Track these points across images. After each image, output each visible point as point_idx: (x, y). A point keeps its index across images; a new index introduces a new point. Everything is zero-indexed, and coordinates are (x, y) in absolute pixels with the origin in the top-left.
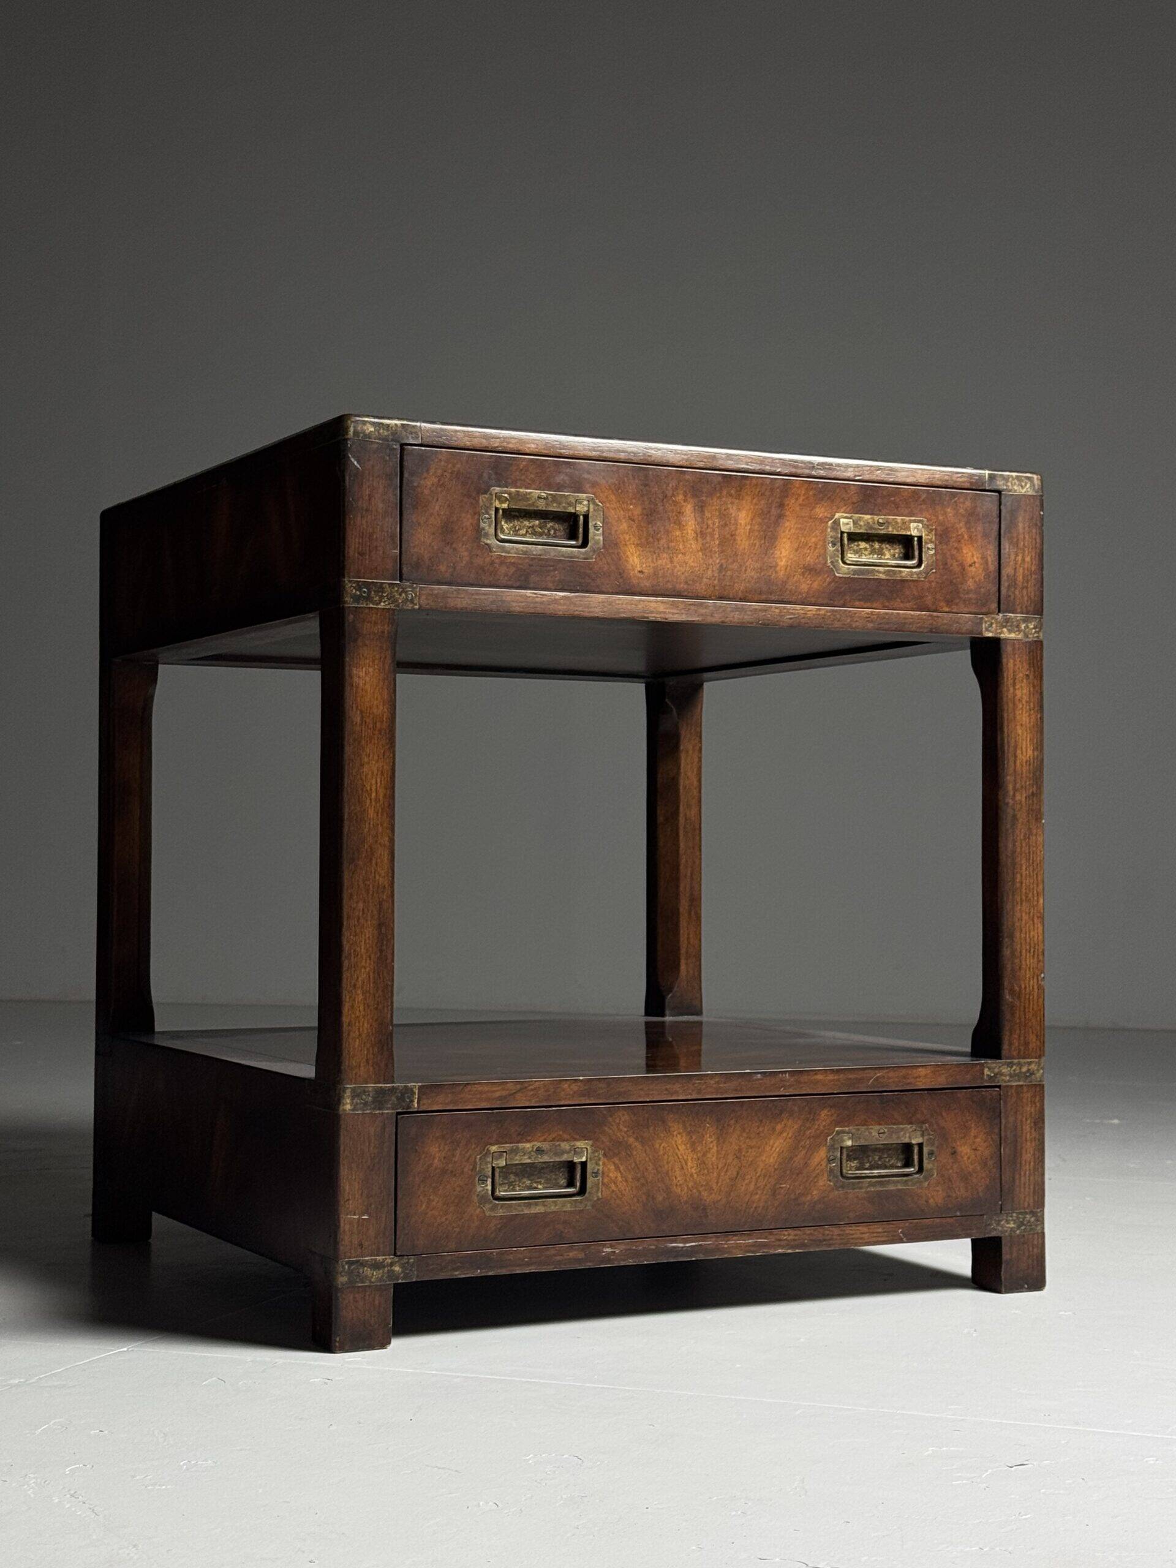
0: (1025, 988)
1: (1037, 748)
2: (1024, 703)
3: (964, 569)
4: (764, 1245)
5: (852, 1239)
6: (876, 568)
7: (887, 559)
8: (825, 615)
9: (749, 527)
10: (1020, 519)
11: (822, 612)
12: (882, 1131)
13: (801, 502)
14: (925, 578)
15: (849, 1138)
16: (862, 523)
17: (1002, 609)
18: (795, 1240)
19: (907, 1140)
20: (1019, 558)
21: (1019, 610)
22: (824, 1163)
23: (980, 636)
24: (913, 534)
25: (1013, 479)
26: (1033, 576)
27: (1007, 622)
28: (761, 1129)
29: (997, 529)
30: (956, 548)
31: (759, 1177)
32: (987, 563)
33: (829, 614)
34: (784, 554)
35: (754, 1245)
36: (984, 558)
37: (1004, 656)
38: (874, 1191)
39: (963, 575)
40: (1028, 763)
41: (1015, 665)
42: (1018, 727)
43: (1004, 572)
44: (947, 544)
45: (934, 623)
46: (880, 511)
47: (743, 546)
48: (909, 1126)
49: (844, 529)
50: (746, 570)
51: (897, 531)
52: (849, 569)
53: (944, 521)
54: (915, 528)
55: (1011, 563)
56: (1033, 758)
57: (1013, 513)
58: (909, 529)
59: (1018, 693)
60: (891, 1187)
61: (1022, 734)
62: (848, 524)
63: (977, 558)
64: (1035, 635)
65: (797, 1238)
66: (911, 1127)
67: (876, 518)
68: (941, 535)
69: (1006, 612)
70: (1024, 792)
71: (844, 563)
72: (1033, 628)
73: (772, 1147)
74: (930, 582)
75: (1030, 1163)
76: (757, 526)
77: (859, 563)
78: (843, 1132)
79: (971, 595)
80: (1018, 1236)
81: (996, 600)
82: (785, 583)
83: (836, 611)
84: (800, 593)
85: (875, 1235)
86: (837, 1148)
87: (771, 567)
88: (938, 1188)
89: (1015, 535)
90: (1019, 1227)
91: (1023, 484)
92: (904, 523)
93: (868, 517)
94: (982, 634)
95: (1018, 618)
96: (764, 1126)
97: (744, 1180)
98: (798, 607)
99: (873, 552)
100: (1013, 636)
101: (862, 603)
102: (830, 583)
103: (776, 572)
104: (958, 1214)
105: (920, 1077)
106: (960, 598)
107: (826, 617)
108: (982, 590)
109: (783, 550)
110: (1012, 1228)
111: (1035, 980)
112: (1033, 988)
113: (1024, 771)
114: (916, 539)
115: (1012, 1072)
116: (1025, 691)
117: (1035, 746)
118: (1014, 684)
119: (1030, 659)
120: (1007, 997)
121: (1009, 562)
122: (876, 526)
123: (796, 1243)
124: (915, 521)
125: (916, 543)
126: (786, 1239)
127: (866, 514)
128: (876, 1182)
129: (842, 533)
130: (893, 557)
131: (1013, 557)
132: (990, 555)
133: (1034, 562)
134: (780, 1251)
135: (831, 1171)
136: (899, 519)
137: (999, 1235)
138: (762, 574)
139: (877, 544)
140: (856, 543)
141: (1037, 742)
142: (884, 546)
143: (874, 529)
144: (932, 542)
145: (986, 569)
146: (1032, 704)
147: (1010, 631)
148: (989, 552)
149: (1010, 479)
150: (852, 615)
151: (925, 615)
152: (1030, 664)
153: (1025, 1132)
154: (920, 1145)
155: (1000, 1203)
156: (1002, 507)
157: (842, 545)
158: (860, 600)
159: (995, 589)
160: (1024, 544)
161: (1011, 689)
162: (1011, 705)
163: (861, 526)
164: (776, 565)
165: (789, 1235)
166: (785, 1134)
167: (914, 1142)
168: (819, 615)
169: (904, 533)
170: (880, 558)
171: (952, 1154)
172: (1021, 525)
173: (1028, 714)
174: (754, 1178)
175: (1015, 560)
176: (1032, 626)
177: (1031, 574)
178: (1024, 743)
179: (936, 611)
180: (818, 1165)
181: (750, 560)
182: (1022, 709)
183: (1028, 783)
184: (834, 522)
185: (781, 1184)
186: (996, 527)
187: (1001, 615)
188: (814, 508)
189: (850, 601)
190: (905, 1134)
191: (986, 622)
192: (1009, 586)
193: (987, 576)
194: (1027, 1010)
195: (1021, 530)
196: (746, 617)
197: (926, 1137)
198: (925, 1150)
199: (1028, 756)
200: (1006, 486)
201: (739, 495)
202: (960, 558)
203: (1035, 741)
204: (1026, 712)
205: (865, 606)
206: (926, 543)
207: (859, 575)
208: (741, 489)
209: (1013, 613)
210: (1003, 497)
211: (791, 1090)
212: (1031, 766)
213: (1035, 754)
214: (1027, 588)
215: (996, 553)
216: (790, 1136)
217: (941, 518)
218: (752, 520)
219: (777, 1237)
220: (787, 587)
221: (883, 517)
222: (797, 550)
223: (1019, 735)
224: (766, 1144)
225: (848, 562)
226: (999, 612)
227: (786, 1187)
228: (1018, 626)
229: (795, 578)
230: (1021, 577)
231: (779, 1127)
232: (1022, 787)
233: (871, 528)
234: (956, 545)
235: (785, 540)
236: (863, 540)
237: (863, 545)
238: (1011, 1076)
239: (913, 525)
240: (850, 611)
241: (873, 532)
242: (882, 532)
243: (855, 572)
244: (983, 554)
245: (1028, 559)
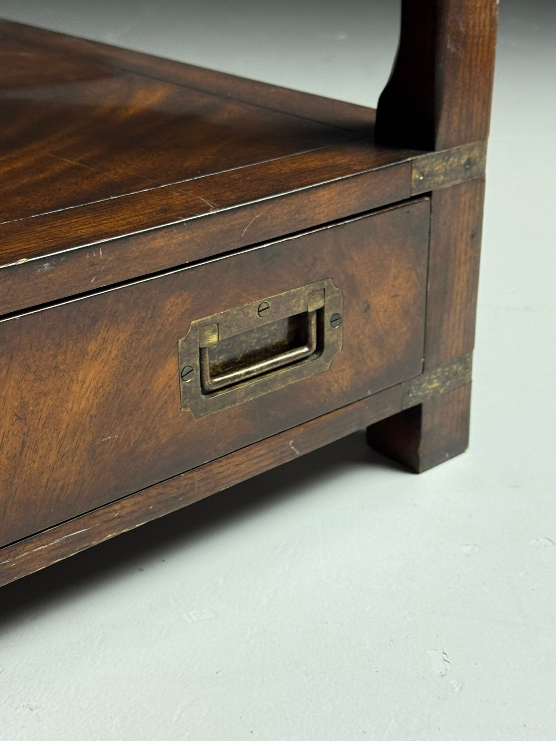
0: (474, 26)
4: (80, 538)
5: (224, 478)
12: (264, 306)
15: (214, 332)
18: (134, 512)
19: (301, 310)
22: (174, 383)
28: (60, 358)
31: (65, 436)
35: (62, 546)
38: (254, 400)
48: (303, 288)
60: (279, 387)
65: (136, 508)
66: (307, 289)
73: (83, 382)
75: (462, 294)
78: (205, 324)
80: (443, 395)
85: (256, 461)
86: (194, 353)
88: (344, 367)
90: (443, 383)
96: (65, 353)
97: (36, 451)
104: (369, 393)
105: (320, 205)
110: (435, 388)
111: (488, 12)
112: (484, 26)
115: (448, 167)
120: (449, 46)
123: (136, 515)
126: (119, 517)
128: (256, 386)
134: (110, 536)
135: (187, 390)
137: (420, 401)
153: (458, 253)
154: (320, 312)
155: (423, 360)
165: (123, 508)
166: (105, 355)
167: (310, 310)
171: (365, 311)
174: (54, 444)
180: (164, 388)
185: (104, 437)
190: (299, 301)
194: (474, 63)
197: (328, 298)
198: (327, 317)
211: (110, 277)
216: (113, 355)
219: (105, 518)
224: (72, 380)
227: (114, 438)
231: (92, 347)
238: (446, 174)
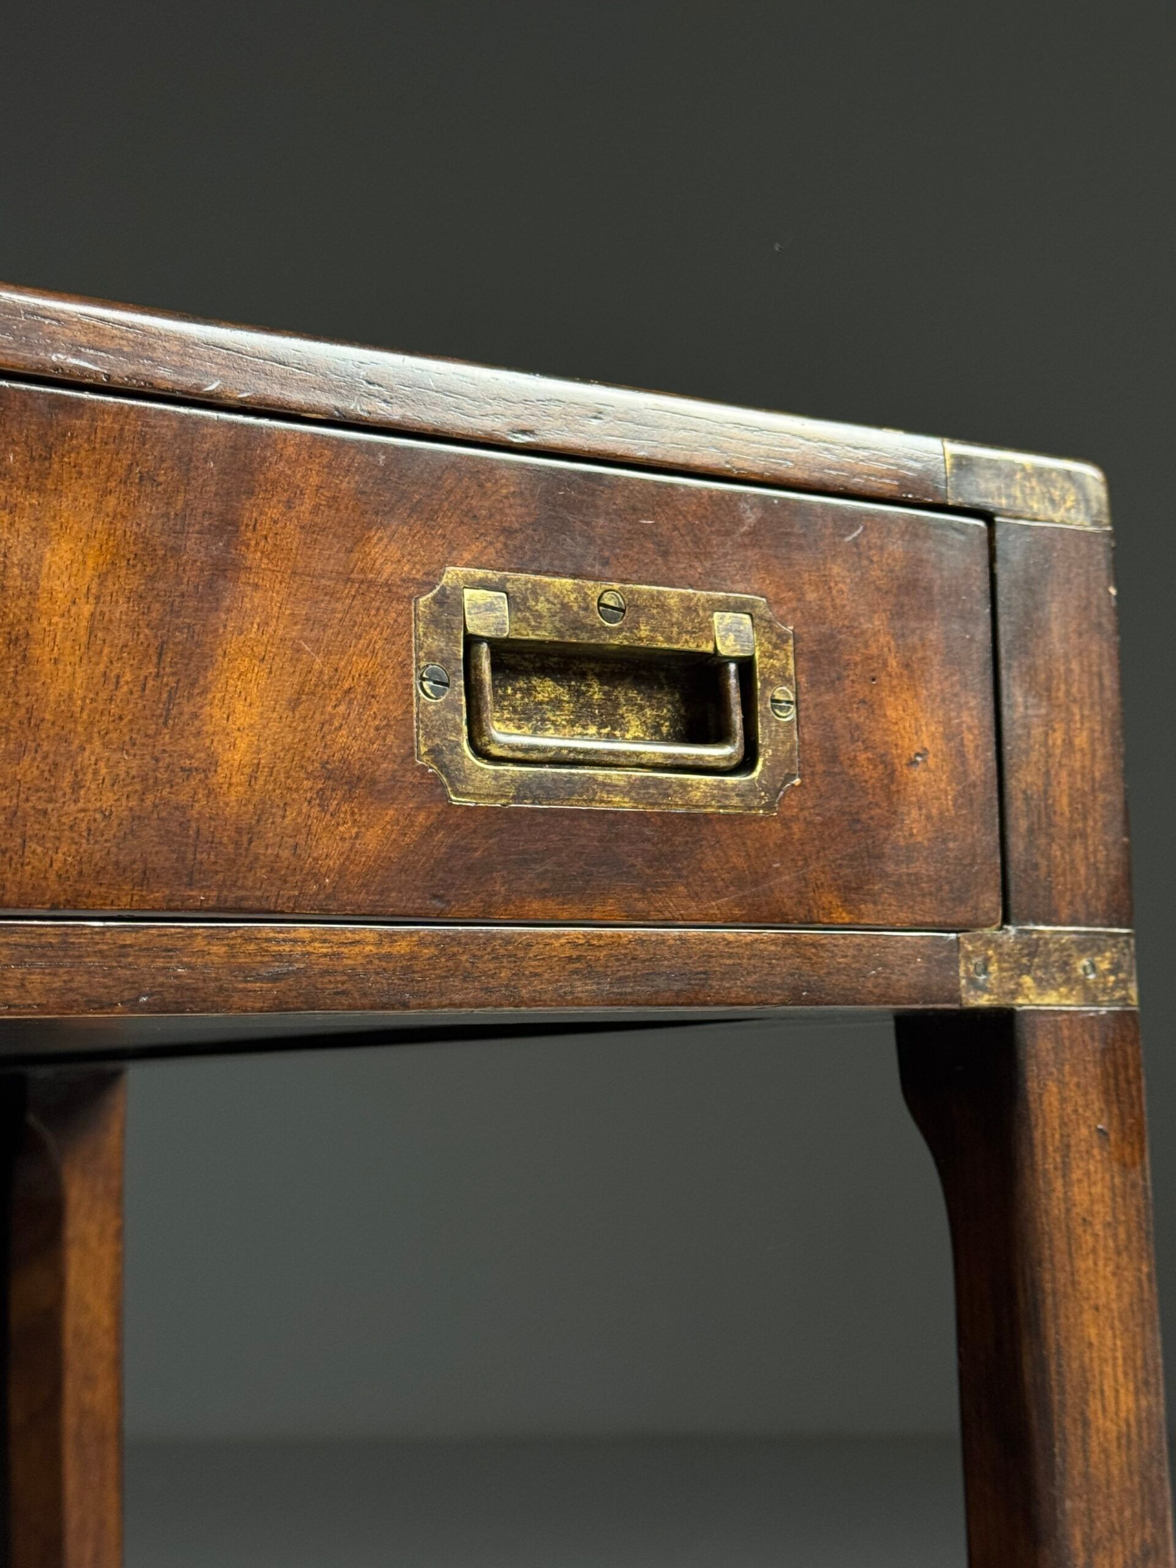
1: (1146, 1383)
2: (1098, 1228)
3: (891, 775)
6: (600, 773)
7: (636, 740)
8: (413, 957)
9: (87, 609)
10: (1054, 607)
11: (402, 947)
13: (307, 518)
14: (769, 807)
16: (542, 606)
17: (1014, 910)
20: (1058, 737)
21: (1065, 913)
23: (955, 1006)
24: (723, 651)
25: (1027, 476)
26: (1101, 797)
27: (1032, 955)
29: (988, 643)
30: (863, 702)
32: (961, 754)
33: (427, 952)
34: (242, 721)
36: (951, 735)
37: (1032, 1069)
39: (889, 797)
40: (1124, 1441)
41: (1063, 1100)
42: (1088, 1316)
43: (1013, 784)
44: (831, 686)
45: (806, 968)
46: (606, 563)
47: (61, 687)
49: (476, 625)
50: (77, 786)
51: (669, 639)
52: (497, 777)
53: (822, 608)
54: (728, 630)
55: (1034, 756)
56: (1139, 1422)
57: (1030, 585)
58: (705, 629)
59: (1079, 1195)
61: (1101, 1336)
62: (490, 608)
63: (933, 738)
64: (1118, 994)
67: (593, 589)
68: (814, 658)
69: (1025, 921)
70: (1119, 1548)
71: (481, 753)
72: (1112, 972)
74: (786, 823)
76: (123, 607)
77: (534, 756)
79: (920, 867)
81: (996, 881)
82: (246, 834)
83: (454, 939)
84: (316, 877)
87: (188, 771)
89: (1040, 662)
91: (1057, 494)
92: (690, 609)
93: (568, 583)
94: (959, 1000)
95: (1065, 939)
98: (303, 930)
99: (582, 715)
100: (1051, 1000)
101: (551, 905)
102: (429, 832)
103: (210, 793)
106: (883, 875)
107: (418, 965)
108: (951, 845)
109: (240, 706)
113: (1115, 1472)
114: (732, 667)
116: (1097, 1190)
117: (1141, 1375)
118: (1065, 1169)
119: (1105, 1074)
121: (1027, 752)
122: (598, 620)
124: (726, 606)
125: (733, 682)
127: (557, 574)
129: (471, 641)
130: (655, 734)
131: (1037, 732)
132: (969, 729)
133: (1100, 753)
136: (673, 594)
138: (150, 799)
139: (596, 687)
140: (521, 684)
141: (1145, 1364)
142: (620, 694)
143: (583, 627)
144: (787, 681)
145: (960, 775)
146: (1121, 1231)
147: (1042, 985)
148: (966, 717)
149: (1018, 476)
150: (515, 952)
151: (774, 942)
152: (1106, 1092)
156: (999, 567)
157: (472, 690)
158: (543, 894)
159: (993, 839)
160: (1068, 693)
161: (1059, 1184)
162: (1060, 1242)
163: (539, 616)
164: (213, 762)
168: (388, 956)
169: (692, 646)
170: (610, 737)
172: (1056, 628)
173: (1110, 1268)
175: (1045, 744)
176: (1105, 966)
177: (1093, 790)
178: (1108, 1369)
179: (808, 923)
181: (97, 743)
182: (1094, 1251)
183: (1127, 1513)
184: (441, 600)
186: (982, 632)
187: (1012, 930)
188: (361, 540)
189: (507, 901)
191: (968, 958)
192: (1031, 831)
193: (965, 796)
195: (1058, 648)
196: (80, 980)
199: (1123, 1415)
200: (1009, 496)
201: (43, 475)
202: (877, 737)
203: (1139, 1363)
204: (1107, 1259)
205: (564, 916)
206: (768, 683)
207: (536, 799)
208: (50, 448)
209: (1047, 923)
210: (999, 533)
212: (1134, 1452)
213: (1144, 1403)
214: (1083, 835)
215: (989, 719)
217: (811, 596)
218: (102, 578)
220: (258, 848)
221: (616, 586)
222: (294, 704)
223: (1090, 1345)
225: (495, 751)
226: (1006, 920)
228: (1065, 966)
229: (291, 814)
230: (1065, 800)
232: (1112, 1531)
233: (577, 625)
234: (862, 690)
235: (244, 664)
236: (545, 671)
237: (546, 689)
239: (721, 620)
240: (508, 940)
241: (584, 638)
242: (617, 640)
243: (523, 789)
244: (947, 722)
245: (1081, 740)
